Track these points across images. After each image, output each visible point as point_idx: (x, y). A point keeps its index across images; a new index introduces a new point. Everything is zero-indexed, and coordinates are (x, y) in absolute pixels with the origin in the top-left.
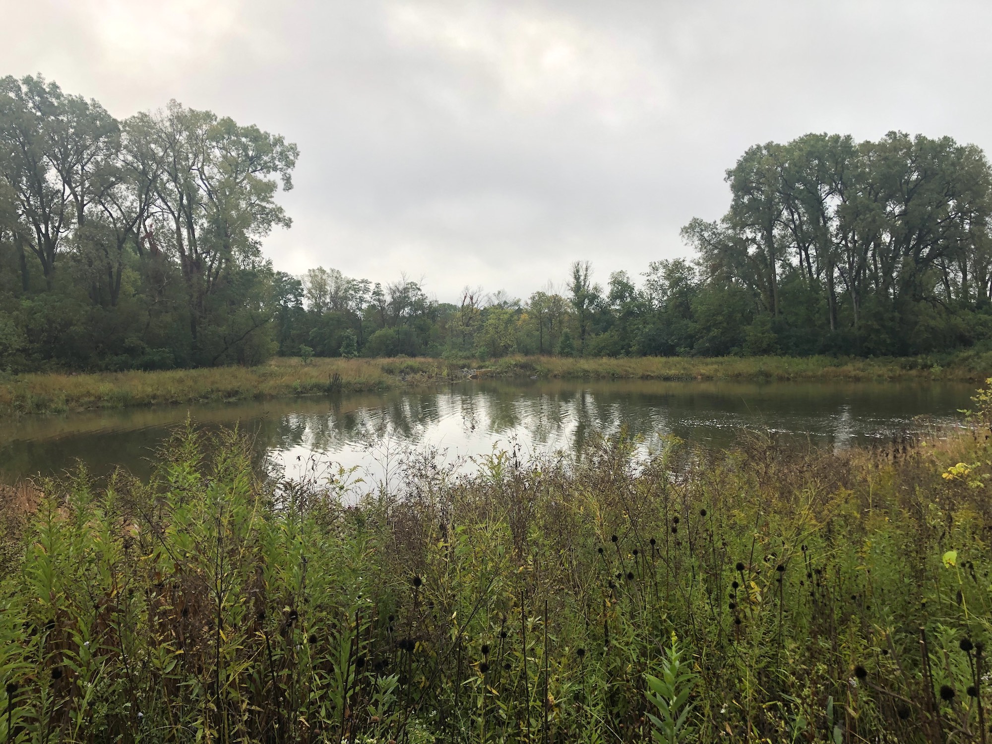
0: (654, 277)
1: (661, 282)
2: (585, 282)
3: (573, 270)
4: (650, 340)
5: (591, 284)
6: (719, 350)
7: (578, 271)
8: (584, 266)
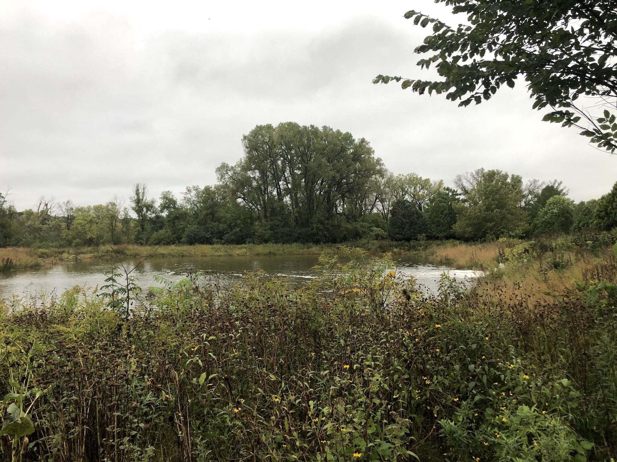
0: (188, 196)
1: (194, 199)
2: (143, 197)
3: (135, 189)
4: (195, 234)
5: (148, 198)
6: (240, 240)
7: (138, 190)
8: (142, 187)
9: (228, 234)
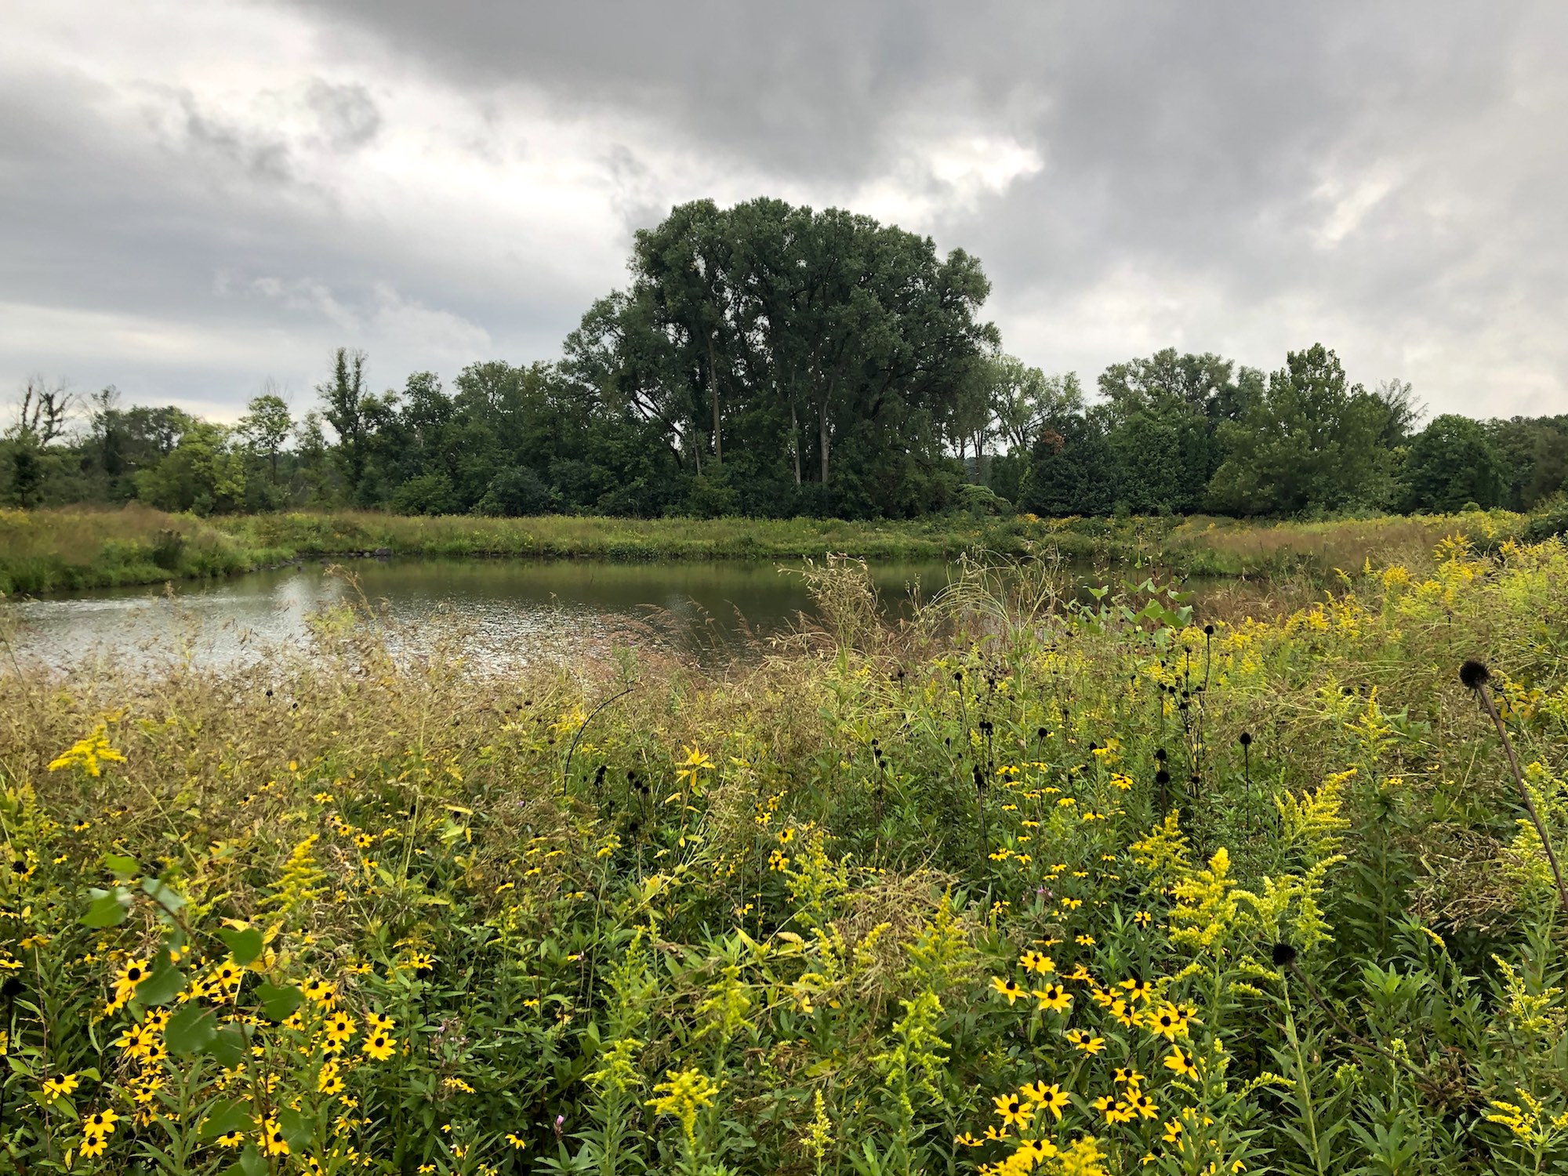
2: (357, 386)
3: (335, 363)
4: (521, 490)
5: (371, 390)
7: (341, 367)
8: (354, 359)
9: (612, 495)
